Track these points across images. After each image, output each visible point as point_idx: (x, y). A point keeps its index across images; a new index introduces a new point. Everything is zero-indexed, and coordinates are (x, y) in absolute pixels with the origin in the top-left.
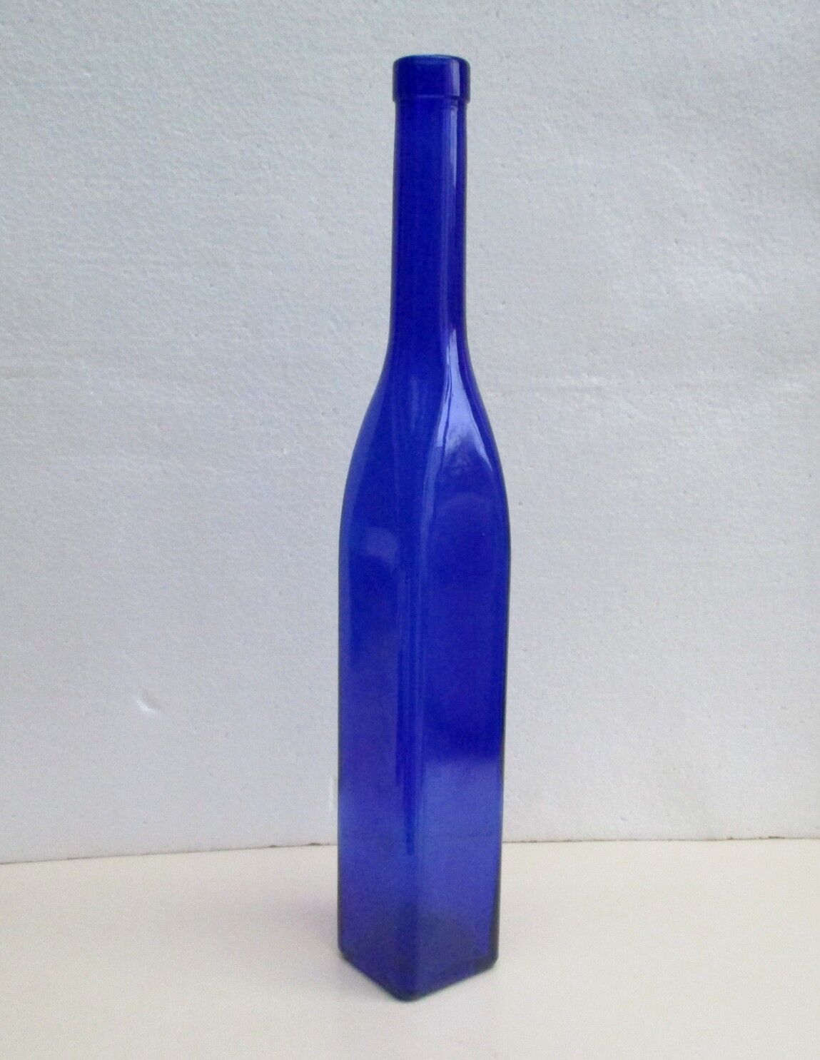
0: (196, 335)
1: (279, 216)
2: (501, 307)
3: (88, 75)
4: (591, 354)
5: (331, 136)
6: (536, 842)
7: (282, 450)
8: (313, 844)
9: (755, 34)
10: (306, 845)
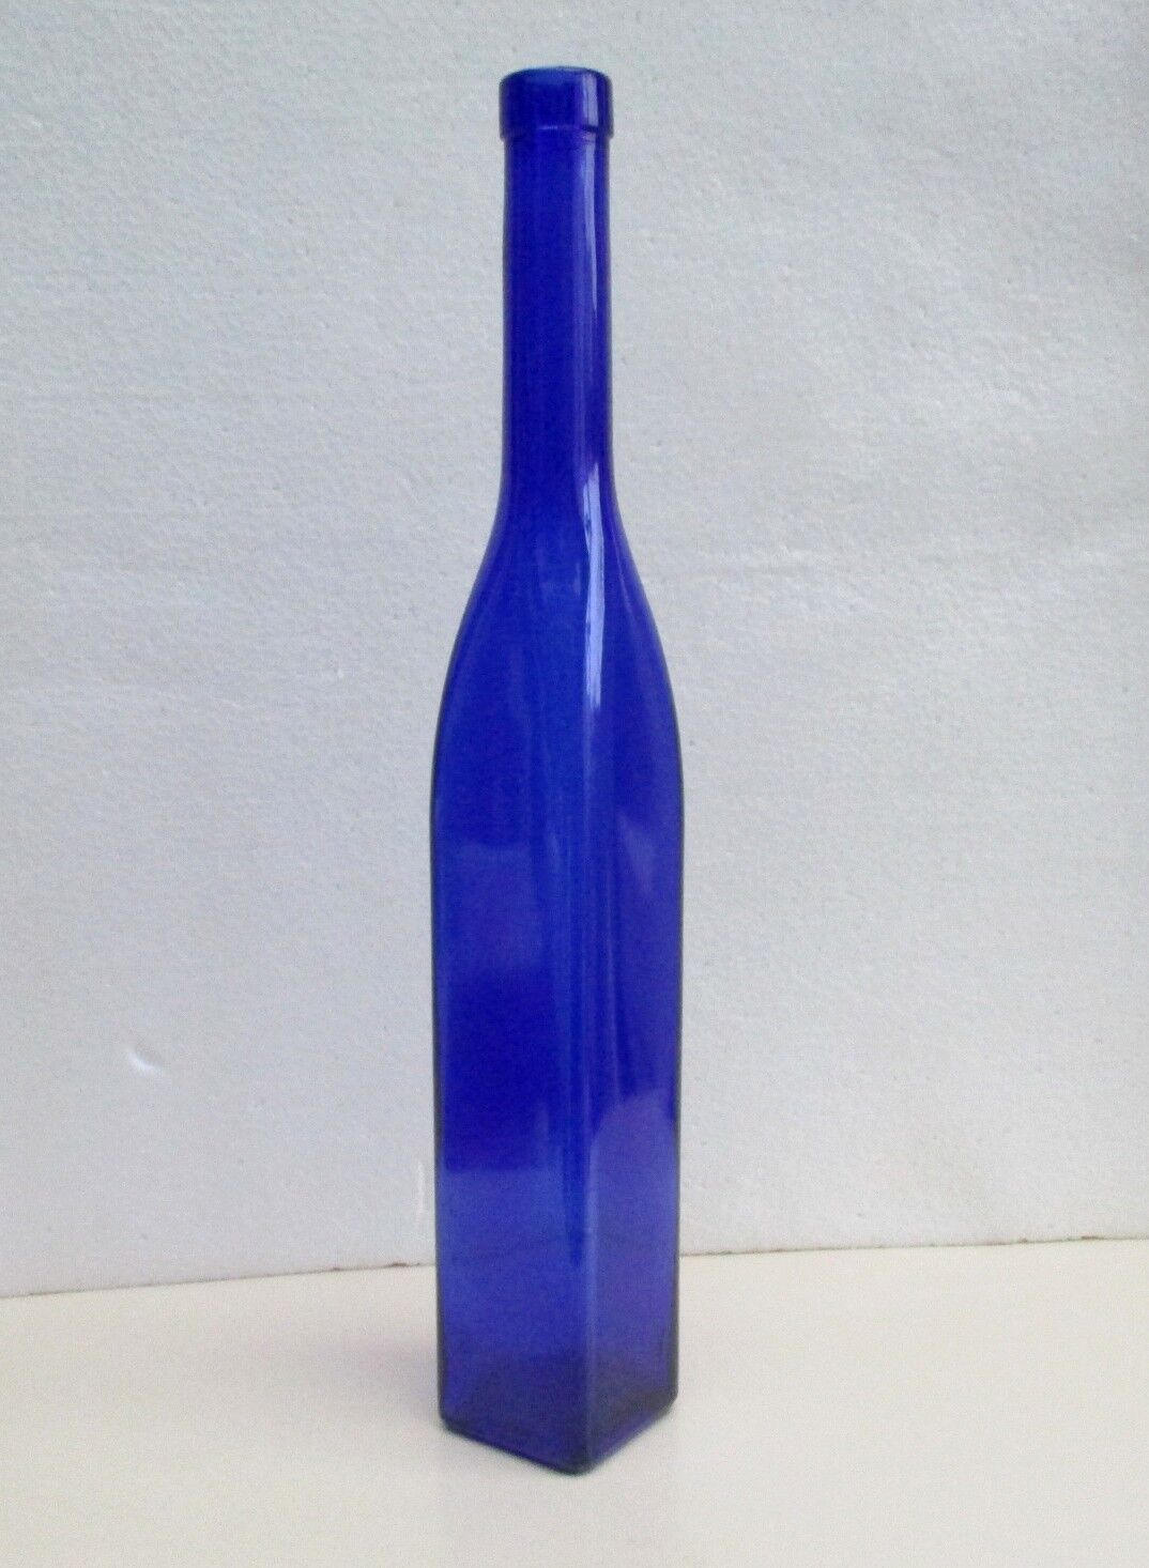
0: (205, 504)
1: (322, 325)
2: (656, 449)
3: (38, 124)
4: (791, 516)
5: (397, 205)
6: (730, 1253)
7: (336, 671)
8: (396, 1265)
9: (1020, 34)
10: (386, 1267)
